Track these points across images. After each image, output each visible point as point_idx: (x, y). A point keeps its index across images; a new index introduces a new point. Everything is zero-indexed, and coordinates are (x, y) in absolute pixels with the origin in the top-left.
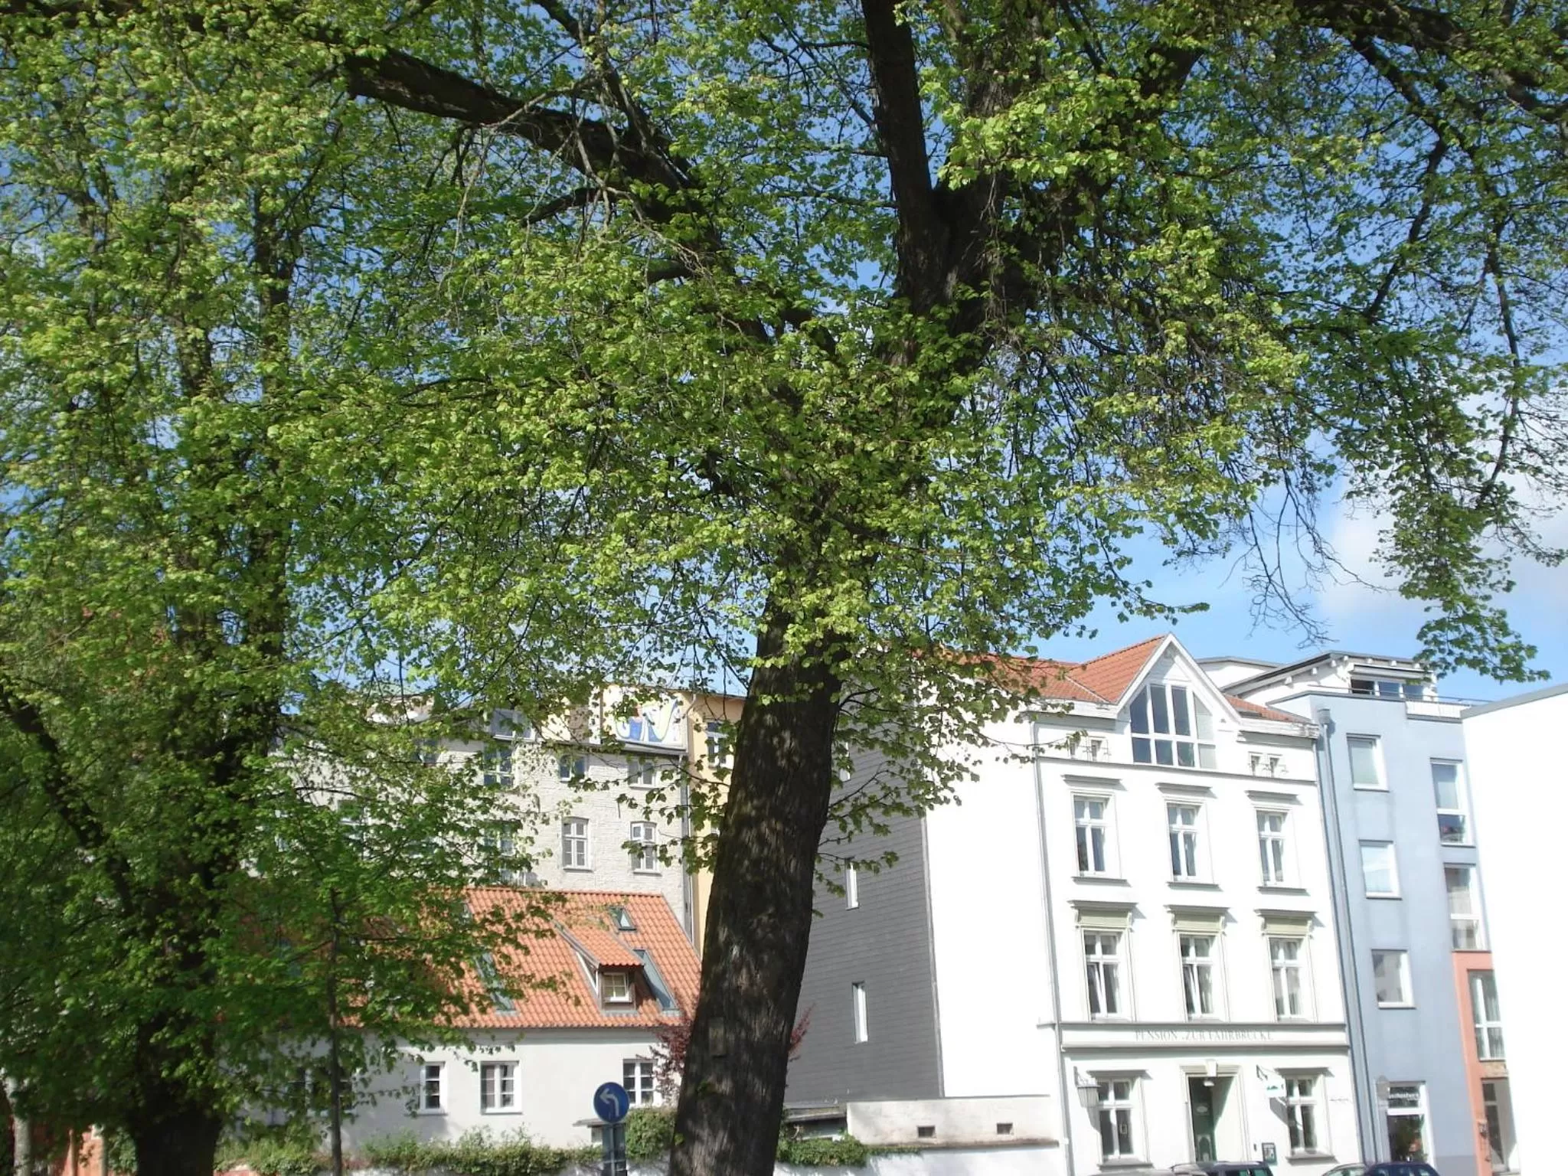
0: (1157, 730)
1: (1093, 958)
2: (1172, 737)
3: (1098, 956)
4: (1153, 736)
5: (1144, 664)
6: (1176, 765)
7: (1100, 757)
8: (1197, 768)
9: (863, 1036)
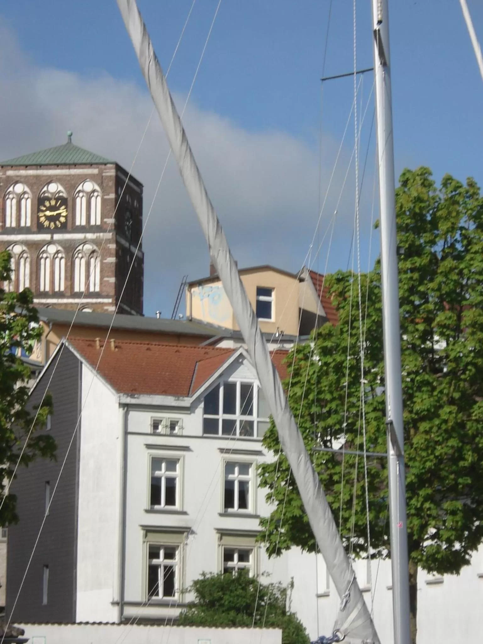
0: (225, 412)
1: (155, 561)
2: (238, 417)
3: (161, 560)
4: (221, 416)
5: (218, 368)
6: (238, 436)
7: (177, 431)
8: (255, 437)
9: (45, 601)
